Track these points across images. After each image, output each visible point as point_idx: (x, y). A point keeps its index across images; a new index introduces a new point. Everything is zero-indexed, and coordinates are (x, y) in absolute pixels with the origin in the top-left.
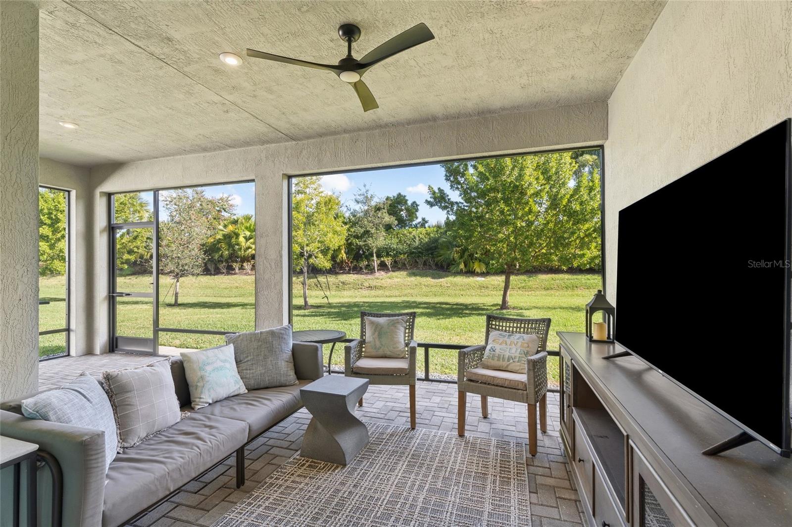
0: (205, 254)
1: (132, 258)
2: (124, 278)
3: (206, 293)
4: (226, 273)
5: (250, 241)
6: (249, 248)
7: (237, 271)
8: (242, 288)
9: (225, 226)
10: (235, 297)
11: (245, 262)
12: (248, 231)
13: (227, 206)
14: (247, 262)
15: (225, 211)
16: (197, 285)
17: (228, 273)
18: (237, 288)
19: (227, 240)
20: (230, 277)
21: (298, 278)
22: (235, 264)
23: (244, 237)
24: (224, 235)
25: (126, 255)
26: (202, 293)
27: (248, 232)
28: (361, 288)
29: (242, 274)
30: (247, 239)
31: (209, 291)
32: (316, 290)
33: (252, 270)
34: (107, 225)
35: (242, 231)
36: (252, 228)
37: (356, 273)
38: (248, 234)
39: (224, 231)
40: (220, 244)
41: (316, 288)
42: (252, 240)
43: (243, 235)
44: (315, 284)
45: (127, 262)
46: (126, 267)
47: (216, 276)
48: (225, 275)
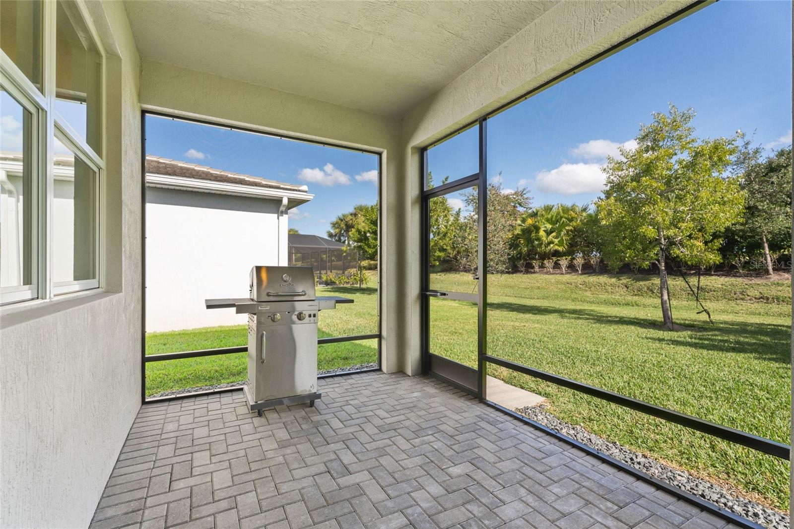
0: (510, 248)
1: (442, 254)
2: (435, 274)
3: (505, 292)
4: (525, 271)
5: (552, 234)
6: (552, 242)
7: (537, 269)
8: (544, 289)
9: (524, 221)
10: (538, 298)
11: (545, 259)
12: (550, 223)
13: (522, 200)
14: (548, 259)
15: (520, 205)
16: (496, 283)
17: (527, 272)
18: (539, 289)
19: (526, 235)
20: (529, 276)
21: (620, 280)
22: (535, 261)
23: (544, 231)
24: (522, 230)
25: (437, 252)
26: (502, 292)
27: (549, 225)
28: (742, 299)
29: (542, 273)
30: (549, 233)
31: (507, 291)
32: (651, 296)
33: (554, 268)
34: (419, 194)
35: (542, 224)
36: (553, 219)
37: (723, 275)
38: (549, 226)
39: (522, 226)
40: (519, 240)
41: (650, 293)
42: (554, 234)
43: (544, 229)
44: (648, 289)
45: (439, 258)
46: (438, 264)
47: (514, 275)
48: (524, 274)
